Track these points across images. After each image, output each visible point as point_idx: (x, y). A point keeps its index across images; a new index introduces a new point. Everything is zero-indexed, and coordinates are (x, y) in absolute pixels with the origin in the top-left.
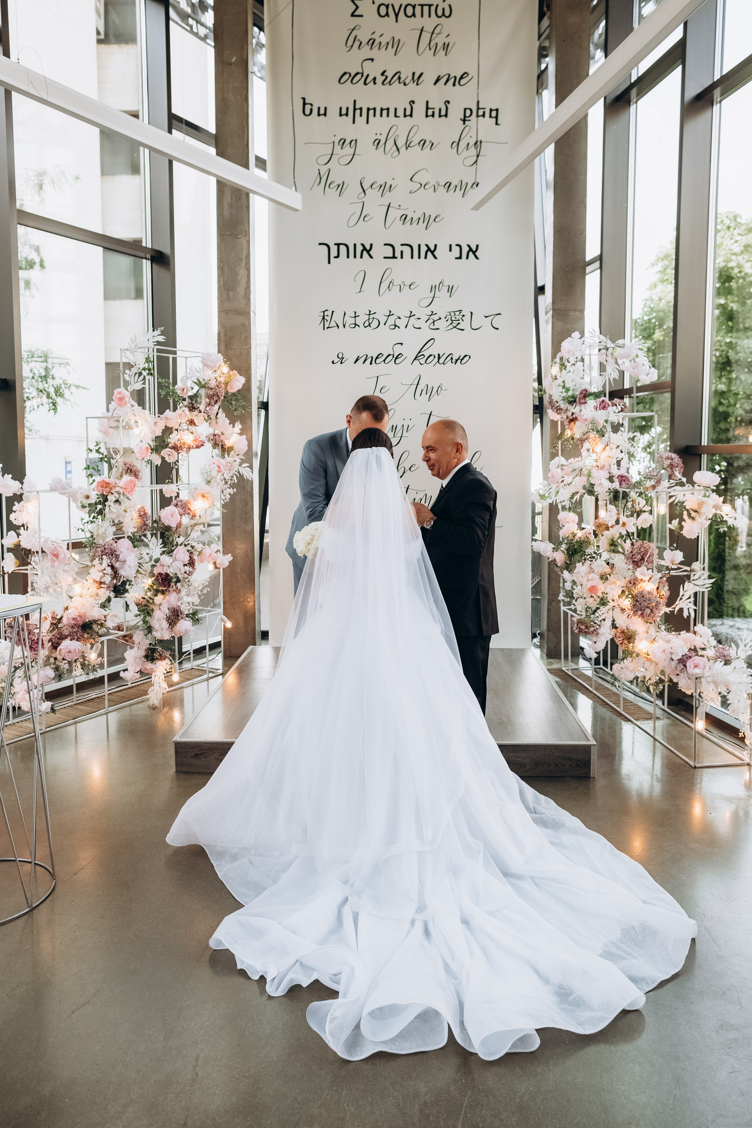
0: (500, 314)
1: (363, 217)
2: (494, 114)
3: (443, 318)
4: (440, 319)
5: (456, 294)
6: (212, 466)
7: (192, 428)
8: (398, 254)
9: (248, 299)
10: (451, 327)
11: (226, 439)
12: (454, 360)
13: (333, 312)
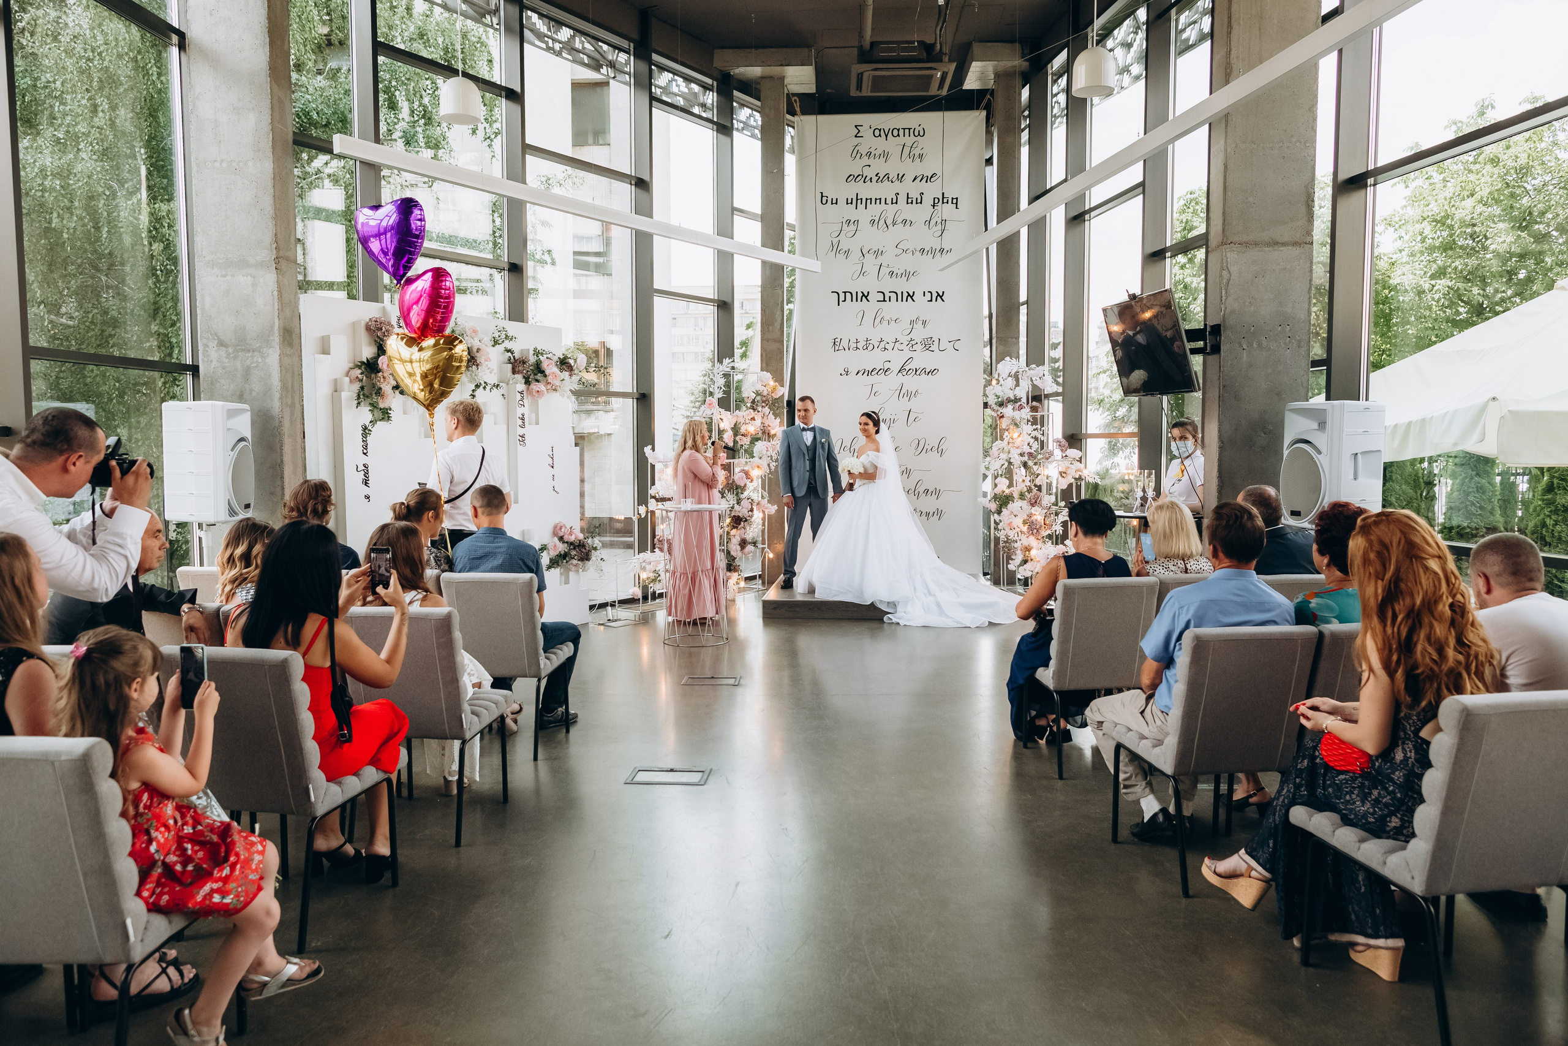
0: (960, 340)
1: (862, 273)
2: (955, 201)
4: (917, 343)
5: (928, 327)
7: (753, 422)
8: (887, 299)
9: (782, 332)
10: (925, 349)
12: (927, 373)
13: (841, 339)
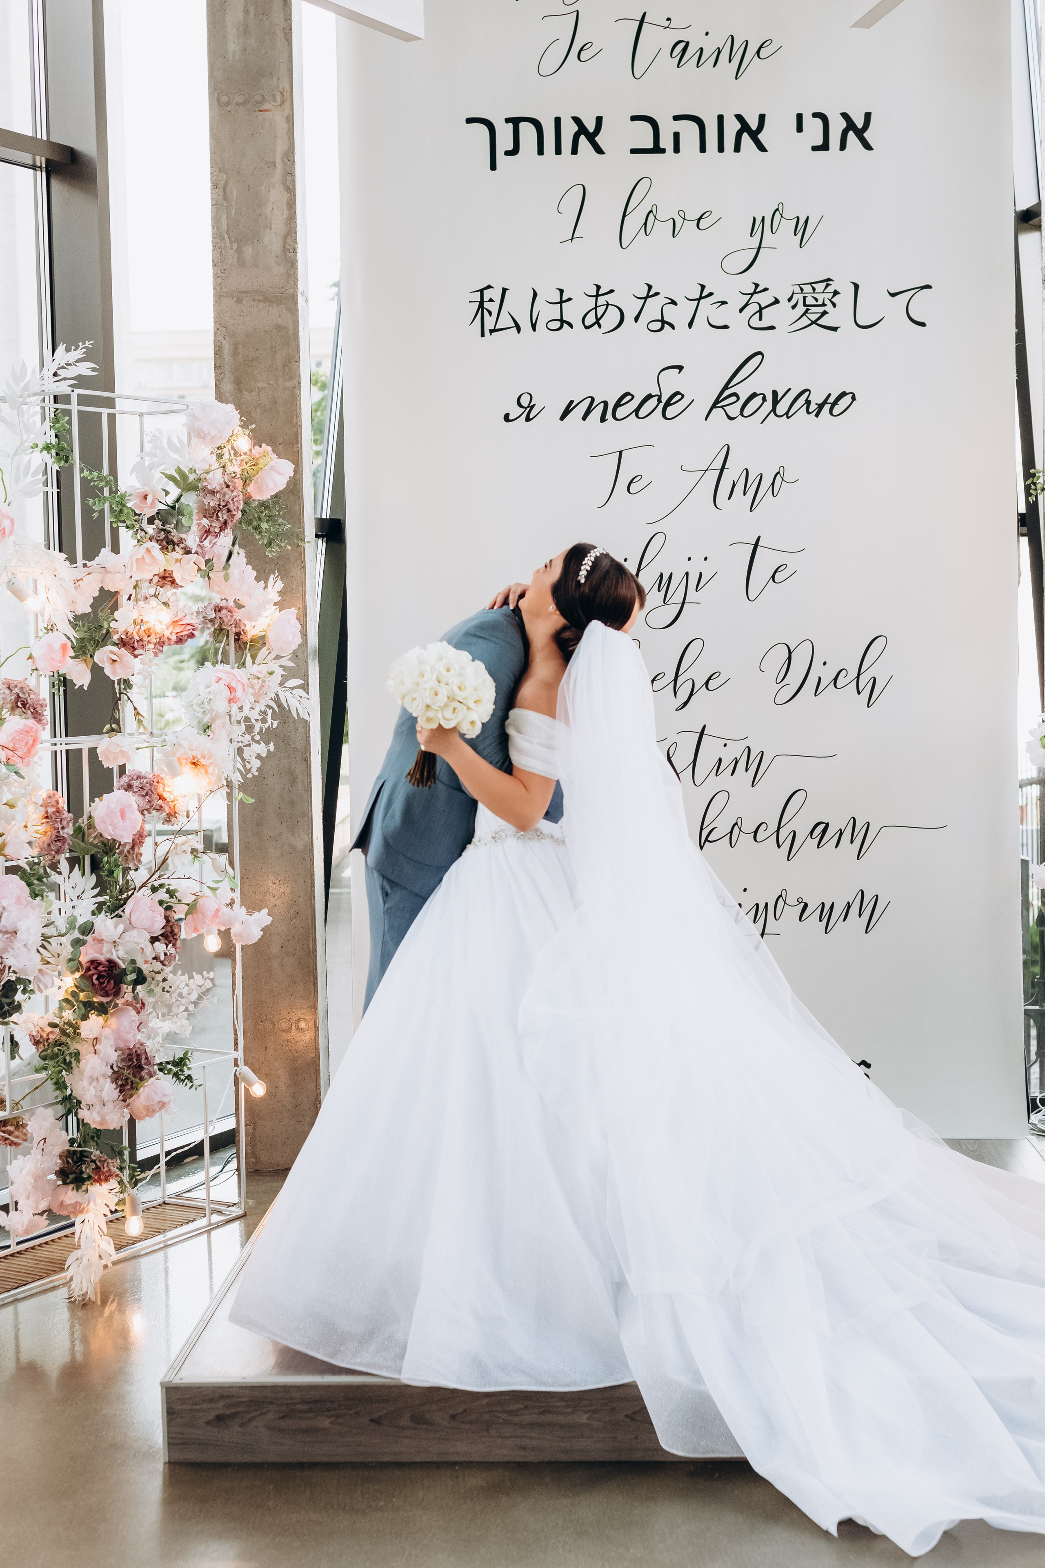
0: (928, 287)
1: (576, 49)
3: (783, 300)
4: (777, 301)
5: (816, 240)
6: (215, 686)
7: (168, 593)
8: (666, 142)
9: (292, 264)
10: (805, 321)
11: (250, 619)
12: (813, 407)
13: (504, 290)
